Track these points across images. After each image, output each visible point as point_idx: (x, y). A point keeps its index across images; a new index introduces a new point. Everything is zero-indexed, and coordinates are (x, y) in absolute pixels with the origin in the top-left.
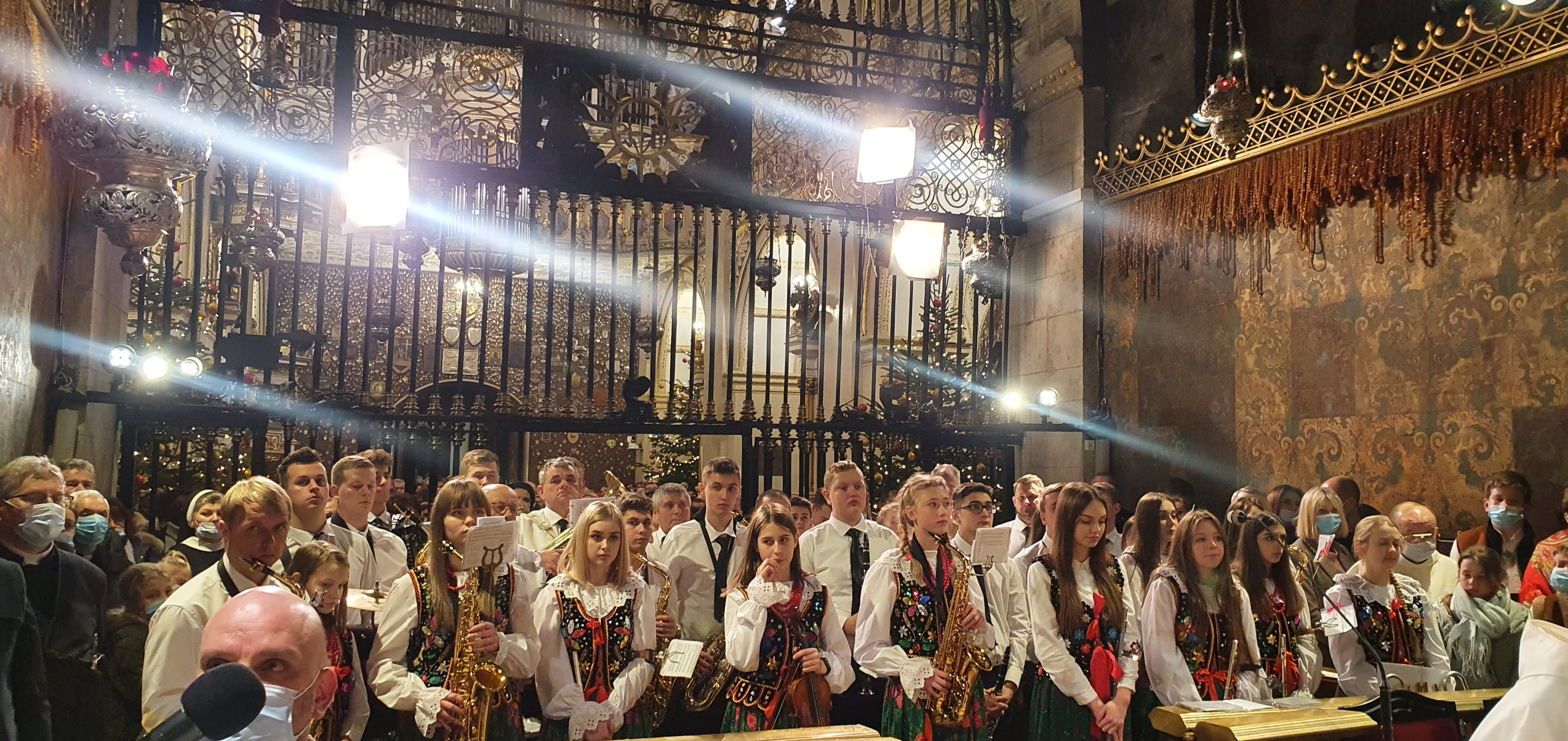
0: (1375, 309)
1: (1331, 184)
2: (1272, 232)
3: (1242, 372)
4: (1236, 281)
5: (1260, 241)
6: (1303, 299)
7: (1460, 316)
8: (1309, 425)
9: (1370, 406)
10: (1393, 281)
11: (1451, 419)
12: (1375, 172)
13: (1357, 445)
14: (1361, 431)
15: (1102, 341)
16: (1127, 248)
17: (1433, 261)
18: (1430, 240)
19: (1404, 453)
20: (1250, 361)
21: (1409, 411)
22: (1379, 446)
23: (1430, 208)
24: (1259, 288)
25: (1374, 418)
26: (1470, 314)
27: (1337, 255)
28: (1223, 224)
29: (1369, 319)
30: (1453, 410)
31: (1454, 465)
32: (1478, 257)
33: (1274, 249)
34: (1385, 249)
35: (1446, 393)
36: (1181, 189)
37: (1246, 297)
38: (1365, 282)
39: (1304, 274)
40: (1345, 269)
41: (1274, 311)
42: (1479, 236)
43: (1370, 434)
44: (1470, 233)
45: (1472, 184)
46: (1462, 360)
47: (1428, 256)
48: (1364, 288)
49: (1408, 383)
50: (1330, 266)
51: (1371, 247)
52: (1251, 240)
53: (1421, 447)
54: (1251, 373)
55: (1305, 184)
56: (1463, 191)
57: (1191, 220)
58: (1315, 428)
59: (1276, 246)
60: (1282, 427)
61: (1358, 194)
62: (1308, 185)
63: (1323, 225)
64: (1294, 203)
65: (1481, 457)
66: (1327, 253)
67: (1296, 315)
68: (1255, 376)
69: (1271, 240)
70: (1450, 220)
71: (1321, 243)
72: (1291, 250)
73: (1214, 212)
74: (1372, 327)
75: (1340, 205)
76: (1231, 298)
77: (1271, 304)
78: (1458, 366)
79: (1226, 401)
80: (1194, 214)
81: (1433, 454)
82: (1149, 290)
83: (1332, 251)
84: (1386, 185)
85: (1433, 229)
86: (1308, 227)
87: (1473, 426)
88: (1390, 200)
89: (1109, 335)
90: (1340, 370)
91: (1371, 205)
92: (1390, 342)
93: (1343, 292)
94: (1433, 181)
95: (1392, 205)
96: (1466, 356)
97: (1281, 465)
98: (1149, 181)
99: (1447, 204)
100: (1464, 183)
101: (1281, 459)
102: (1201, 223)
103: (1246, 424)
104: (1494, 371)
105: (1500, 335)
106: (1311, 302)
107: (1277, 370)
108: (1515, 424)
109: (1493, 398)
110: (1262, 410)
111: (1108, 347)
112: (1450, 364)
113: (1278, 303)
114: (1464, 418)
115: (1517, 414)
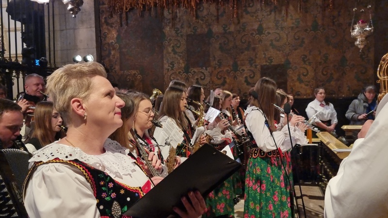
2: (178, 9)
3: (166, 53)
6: (191, 31)
7: (245, 39)
8: (193, 70)
9: (216, 64)
10: (224, 29)
11: (242, 68)
13: (211, 75)
14: (212, 71)
19: (227, 78)
20: (170, 50)
21: (229, 66)
22: (219, 75)
25: (217, 68)
26: (248, 39)
27: (204, 19)
29: (216, 39)
30: (242, 65)
31: (243, 80)
33: (179, 15)
34: (220, 19)
35: (241, 61)
37: (168, 29)
38: (214, 28)
40: (207, 24)
41: (179, 35)
42: (251, 18)
43: (216, 72)
44: (249, 17)
45: (250, 3)
46: (246, 52)
48: (213, 30)
49: (229, 58)
50: (201, 22)
53: (233, 75)
54: (170, 53)
56: (247, 5)
58: (196, 70)
59: (180, 13)
60: (183, 70)
63: (199, 9)
65: (252, 77)
66: (200, 18)
67: (188, 36)
68: (172, 54)
71: (198, 14)
74: (216, 42)
75: (206, 3)
76: (162, 29)
77: (178, 32)
79: (160, 62)
81: (236, 77)
87: (249, 70)
89: (104, 38)
90: (205, 53)
91: (217, 5)
92: (223, 46)
93: (206, 30)
100: (248, 3)
103: (168, 69)
104: (256, 55)
105: (257, 46)
106: (194, 32)
107: (181, 53)
108: (261, 69)
109: (255, 62)
110: (175, 65)
111: (104, 42)
112: (242, 53)
113: (181, 32)
114: (247, 67)
115: (262, 67)
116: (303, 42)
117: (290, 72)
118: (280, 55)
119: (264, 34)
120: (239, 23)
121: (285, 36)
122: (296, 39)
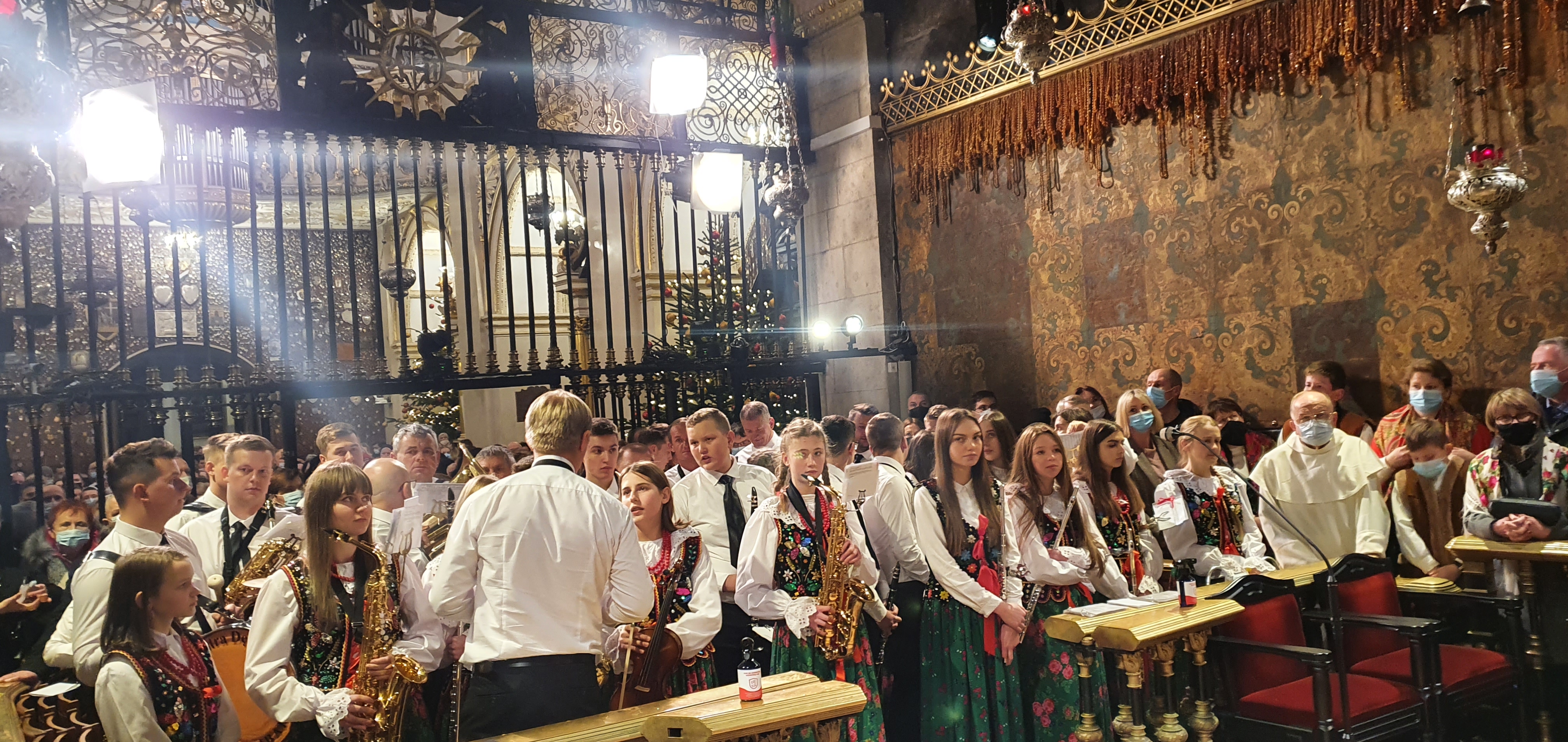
0: (1162, 222)
1: (1116, 104)
2: (1060, 152)
3: (1036, 289)
4: (1026, 201)
5: (1048, 162)
6: (1093, 215)
7: (1239, 224)
8: (1103, 334)
9: (1162, 312)
10: (1178, 194)
12: (1158, 92)
13: (1150, 350)
14: (1154, 337)
15: (897, 266)
16: (918, 174)
17: (1214, 174)
18: (1210, 156)
19: (1195, 354)
20: (1044, 277)
21: (1198, 315)
23: (1209, 125)
24: (1049, 206)
25: (1166, 323)
26: (1249, 221)
27: (1124, 172)
28: (1012, 147)
29: (1158, 232)
31: (1241, 361)
32: (1254, 171)
33: (1062, 170)
34: (1169, 165)
35: (1231, 296)
36: (968, 114)
37: (1038, 216)
38: (1152, 196)
39: (1093, 192)
40: (1132, 185)
41: (1065, 230)
42: (1254, 150)
43: (1163, 338)
44: (1247, 147)
45: (1246, 101)
46: (1244, 266)
47: (1210, 170)
50: (1118, 183)
51: (1156, 163)
52: (1040, 161)
53: (1211, 347)
54: (1045, 288)
55: (1091, 105)
56: (1237, 108)
57: (980, 143)
58: (1110, 336)
59: (1065, 166)
60: (1078, 339)
61: (1142, 113)
62: (1094, 107)
63: (1110, 144)
64: (1080, 124)
65: (1266, 353)
66: (1115, 171)
67: (1086, 231)
68: (1049, 291)
69: (1059, 161)
70: (1227, 135)
71: (1108, 161)
72: (1079, 169)
73: (1003, 135)
74: (1160, 240)
75: (1125, 124)
76: (1023, 219)
77: (1062, 222)
78: (1240, 271)
79: (1023, 317)
80: (983, 138)
81: (1221, 353)
82: (941, 214)
83: (1119, 168)
84: (1167, 103)
85: (1212, 145)
86: (1095, 145)
87: (1256, 326)
88: (1171, 118)
89: (904, 260)
90: (1131, 281)
91: (1154, 123)
92: (1178, 252)
93: (1131, 207)
94: (1211, 99)
95: (1174, 123)
96: (1248, 262)
97: (1079, 373)
98: (936, 106)
99: (1224, 120)
100: (1239, 101)
101: (1079, 368)
102: (990, 147)
103: (1043, 336)
104: (1273, 274)
105: (1277, 241)
106: (1100, 218)
107: (1070, 284)
108: (1293, 321)
109: (1273, 299)
110: (1058, 323)
111: (904, 272)
112: (1233, 269)
113: (1069, 221)
115: (1295, 312)
116: (1423, 215)
117: (1385, 326)
118: (1349, 268)
121: (1361, 200)
122: (1396, 207)
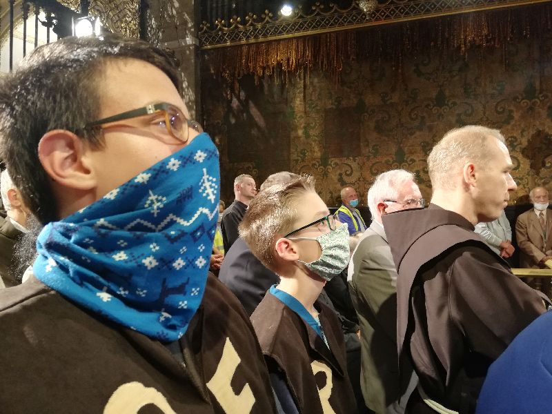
0: (373, 110)
3: (295, 137)
6: (332, 104)
7: (416, 114)
9: (369, 152)
10: (383, 98)
11: (412, 157)
13: (361, 168)
14: (364, 164)
20: (300, 132)
21: (390, 154)
22: (373, 169)
25: (371, 157)
29: (370, 115)
30: (412, 154)
32: (426, 91)
35: (409, 146)
37: (298, 102)
38: (367, 98)
41: (315, 110)
42: (427, 81)
43: (369, 164)
44: (423, 80)
46: (418, 133)
48: (366, 101)
49: (390, 142)
58: (338, 161)
60: (319, 162)
68: (303, 139)
76: (289, 103)
78: (415, 135)
79: (285, 150)
90: (353, 136)
93: (355, 102)
96: (420, 131)
105: (436, 123)
106: (336, 106)
107: (316, 136)
110: (307, 154)
112: (412, 134)
113: (317, 106)
114: (418, 157)
116: (511, 117)
119: (448, 105)
120: (406, 90)
121: (481, 108)
122: (499, 113)
